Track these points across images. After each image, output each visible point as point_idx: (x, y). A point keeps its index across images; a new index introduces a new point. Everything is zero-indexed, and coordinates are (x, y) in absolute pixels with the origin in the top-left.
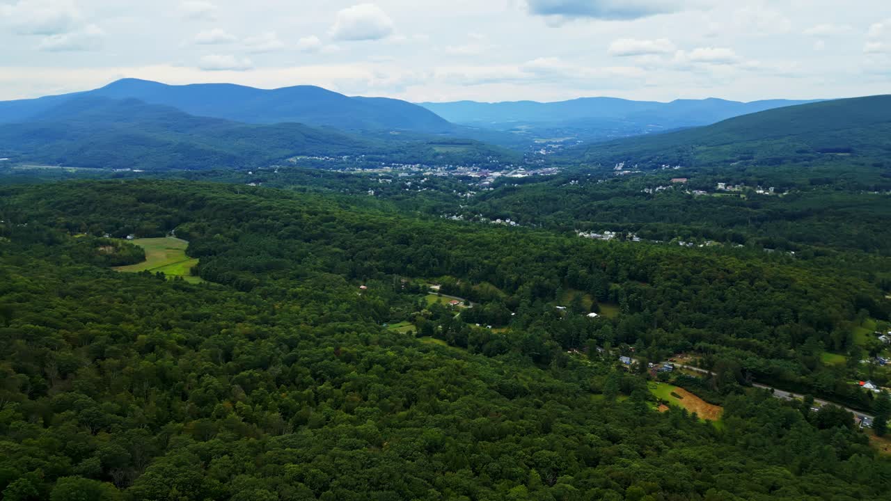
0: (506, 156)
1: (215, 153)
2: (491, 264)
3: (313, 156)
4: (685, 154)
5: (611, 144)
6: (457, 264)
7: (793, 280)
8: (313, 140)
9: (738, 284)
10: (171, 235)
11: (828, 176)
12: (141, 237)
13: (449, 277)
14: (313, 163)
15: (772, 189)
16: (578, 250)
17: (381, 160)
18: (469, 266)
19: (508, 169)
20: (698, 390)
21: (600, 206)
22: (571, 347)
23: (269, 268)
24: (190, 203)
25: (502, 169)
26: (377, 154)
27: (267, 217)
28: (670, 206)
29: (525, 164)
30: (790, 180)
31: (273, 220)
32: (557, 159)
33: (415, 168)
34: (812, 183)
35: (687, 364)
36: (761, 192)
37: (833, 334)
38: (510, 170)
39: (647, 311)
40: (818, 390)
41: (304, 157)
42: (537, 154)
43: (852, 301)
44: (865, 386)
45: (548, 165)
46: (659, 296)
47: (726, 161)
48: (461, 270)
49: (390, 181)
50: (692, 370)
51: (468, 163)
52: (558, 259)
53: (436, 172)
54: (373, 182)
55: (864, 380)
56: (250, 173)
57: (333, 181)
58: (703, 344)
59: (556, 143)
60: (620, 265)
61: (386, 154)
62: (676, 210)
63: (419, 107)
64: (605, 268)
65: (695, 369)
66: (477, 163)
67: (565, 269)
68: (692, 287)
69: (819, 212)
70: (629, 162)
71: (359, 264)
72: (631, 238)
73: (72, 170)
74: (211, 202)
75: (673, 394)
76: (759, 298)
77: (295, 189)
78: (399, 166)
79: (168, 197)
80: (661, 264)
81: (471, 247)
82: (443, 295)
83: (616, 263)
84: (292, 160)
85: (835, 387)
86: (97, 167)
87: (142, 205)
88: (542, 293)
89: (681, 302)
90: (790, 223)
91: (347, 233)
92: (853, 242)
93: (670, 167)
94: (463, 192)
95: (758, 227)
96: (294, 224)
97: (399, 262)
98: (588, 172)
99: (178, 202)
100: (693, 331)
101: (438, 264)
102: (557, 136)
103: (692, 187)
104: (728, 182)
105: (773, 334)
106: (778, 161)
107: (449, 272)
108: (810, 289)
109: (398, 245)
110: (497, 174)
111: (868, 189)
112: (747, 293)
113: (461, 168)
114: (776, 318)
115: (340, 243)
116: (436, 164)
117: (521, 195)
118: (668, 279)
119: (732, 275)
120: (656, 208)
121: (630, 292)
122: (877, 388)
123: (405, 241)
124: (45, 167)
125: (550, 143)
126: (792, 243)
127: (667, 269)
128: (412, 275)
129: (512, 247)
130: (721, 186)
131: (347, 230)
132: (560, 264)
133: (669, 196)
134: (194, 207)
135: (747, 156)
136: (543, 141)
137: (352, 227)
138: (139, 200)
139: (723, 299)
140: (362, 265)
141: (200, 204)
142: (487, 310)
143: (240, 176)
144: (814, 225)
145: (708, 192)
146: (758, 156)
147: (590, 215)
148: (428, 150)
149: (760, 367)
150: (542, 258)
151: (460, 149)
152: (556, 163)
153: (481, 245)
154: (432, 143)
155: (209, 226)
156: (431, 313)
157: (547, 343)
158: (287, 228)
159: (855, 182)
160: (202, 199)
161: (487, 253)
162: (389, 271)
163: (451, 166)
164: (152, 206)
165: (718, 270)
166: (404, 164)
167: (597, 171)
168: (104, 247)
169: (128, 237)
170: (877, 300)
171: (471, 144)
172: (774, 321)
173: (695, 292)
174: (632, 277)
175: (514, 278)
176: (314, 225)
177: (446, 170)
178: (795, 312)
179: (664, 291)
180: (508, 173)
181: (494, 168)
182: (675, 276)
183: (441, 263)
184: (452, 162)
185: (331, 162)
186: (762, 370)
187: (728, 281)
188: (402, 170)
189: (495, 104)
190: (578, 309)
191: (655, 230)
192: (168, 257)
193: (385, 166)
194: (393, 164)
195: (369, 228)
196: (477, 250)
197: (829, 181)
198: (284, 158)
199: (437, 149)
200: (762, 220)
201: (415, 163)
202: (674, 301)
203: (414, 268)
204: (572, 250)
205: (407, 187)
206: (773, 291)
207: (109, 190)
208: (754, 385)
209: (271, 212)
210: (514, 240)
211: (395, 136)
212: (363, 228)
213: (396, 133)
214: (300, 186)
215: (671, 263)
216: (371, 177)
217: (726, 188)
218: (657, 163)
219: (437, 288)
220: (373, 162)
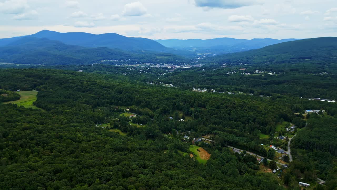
0: (183, 60)
1: (73, 59)
2: (149, 101)
3: (110, 60)
4: (250, 59)
5: (225, 55)
6: (137, 101)
7: (258, 107)
8: (111, 54)
9: (237, 108)
10: (34, 90)
11: (298, 68)
12: (23, 91)
13: (134, 106)
14: (110, 63)
15: (275, 73)
16: (182, 96)
17: (136, 61)
18: (141, 102)
19: (183, 65)
20: (207, 149)
21: (207, 79)
22: (168, 132)
23: (61, 102)
24: (44, 77)
25: (180, 65)
26: (135, 59)
27: (70, 83)
28: (233, 79)
29: (190, 63)
30: (282, 69)
31: (73, 84)
32: (203, 61)
33: (148, 64)
34: (291, 70)
35: (208, 138)
36: (271, 74)
37: (267, 127)
38: (184, 65)
39: (200, 119)
40: (249, 149)
41: (107, 60)
42: (197, 59)
43: (279, 115)
44: (272, 147)
45: (198, 63)
46: (206, 113)
47: (264, 62)
48: (138, 103)
49: (135, 69)
50: (208, 141)
51: (168, 62)
52: (174, 99)
53: (156, 66)
54: (128, 69)
55: (272, 145)
56: (82, 66)
57: (112, 69)
58: (216, 131)
59: (205, 55)
60: (196, 101)
61: (138, 59)
62: (236, 80)
63: (154, 41)
64: (190, 102)
65: (210, 140)
66: (172, 62)
67: (175, 103)
68: (219, 109)
69: (288, 81)
70: (228, 62)
71: (100, 101)
72: (212, 91)
73: (18, 65)
74: (52, 77)
75: (198, 150)
76: (242, 114)
77: (96, 72)
78: (142, 63)
79: (37, 76)
80: (210, 101)
81: (143, 94)
82: (130, 113)
83: (195, 101)
84: (102, 61)
85: (255, 147)
86: (27, 64)
87: (27, 78)
88: (165, 112)
89: (214, 115)
90: (276, 85)
91: (99, 89)
92: (297, 92)
93: (244, 64)
94: (161, 73)
95: (264, 87)
96: (80, 86)
97: (116, 100)
98: (212, 66)
99: (40, 77)
100: (214, 126)
101: (130, 101)
102: (206, 52)
103: (245, 72)
104: (260, 70)
105: (244, 128)
106: (283, 62)
107: (134, 104)
108: (263, 110)
109: (116, 94)
110: (179, 67)
111: (312, 73)
112: (239, 112)
113: (166, 64)
114: (247, 121)
115: (95, 93)
116: (156, 63)
117: (180, 75)
118: (212, 107)
119: (235, 105)
120: (228, 80)
121: (196, 111)
122: (276, 148)
123: (120, 92)
124: (8, 64)
125: (203, 55)
126: (271, 93)
127: (212, 103)
128: (121, 105)
129: (159, 94)
130: (257, 71)
131: (99, 88)
132: (174, 101)
133: (235, 75)
134: (46, 79)
135: (272, 60)
136: (201, 54)
137: (102, 87)
138: (26, 77)
139: (229, 114)
140: (101, 101)
141: (48, 78)
142: (141, 118)
143: (78, 67)
144: (285, 86)
145: (251, 74)
146: (276, 60)
147: (203, 82)
148: (154, 57)
149: (231, 140)
150: (168, 99)
151: (166, 57)
152: (202, 63)
153: (147, 93)
154: (156, 55)
155: (49, 86)
156: (118, 120)
157: (156, 131)
158: (77, 87)
159: (307, 70)
160: (49, 76)
161: (149, 97)
162: (111, 103)
163: (162, 64)
164: (30, 78)
165: (231, 103)
166: (144, 63)
167: (215, 65)
168: (4, 94)
169: (18, 90)
170: (289, 115)
171: (170, 55)
172: (246, 122)
173: (220, 111)
174: (200, 106)
175: (156, 106)
176: (87, 86)
177: (160, 65)
178: (255, 119)
179: (208, 111)
180: (183, 66)
181: (178, 65)
182: (214, 106)
183: (132, 101)
184: (162, 62)
185: (117, 62)
186: (231, 141)
187: (233, 107)
188: (143, 65)
189: (185, 40)
190: (177, 118)
191: (221, 88)
192: (29, 98)
193: (137, 63)
194: (140, 63)
195: (108, 87)
196: (145, 95)
197: (297, 70)
198: (99, 61)
199: (157, 57)
200: (266, 84)
201: (149, 63)
202: (211, 115)
203: (121, 102)
204: (180, 96)
205: (140, 71)
206: (249, 111)
207: (16, 72)
208: (228, 146)
209: (73, 81)
210: (160, 92)
211: (143, 52)
212: (106, 87)
213: (144, 51)
214: (99, 71)
215: (214, 101)
216: (128, 68)
217: (258, 72)
218: (239, 63)
219: (128, 110)
220: (132, 62)
